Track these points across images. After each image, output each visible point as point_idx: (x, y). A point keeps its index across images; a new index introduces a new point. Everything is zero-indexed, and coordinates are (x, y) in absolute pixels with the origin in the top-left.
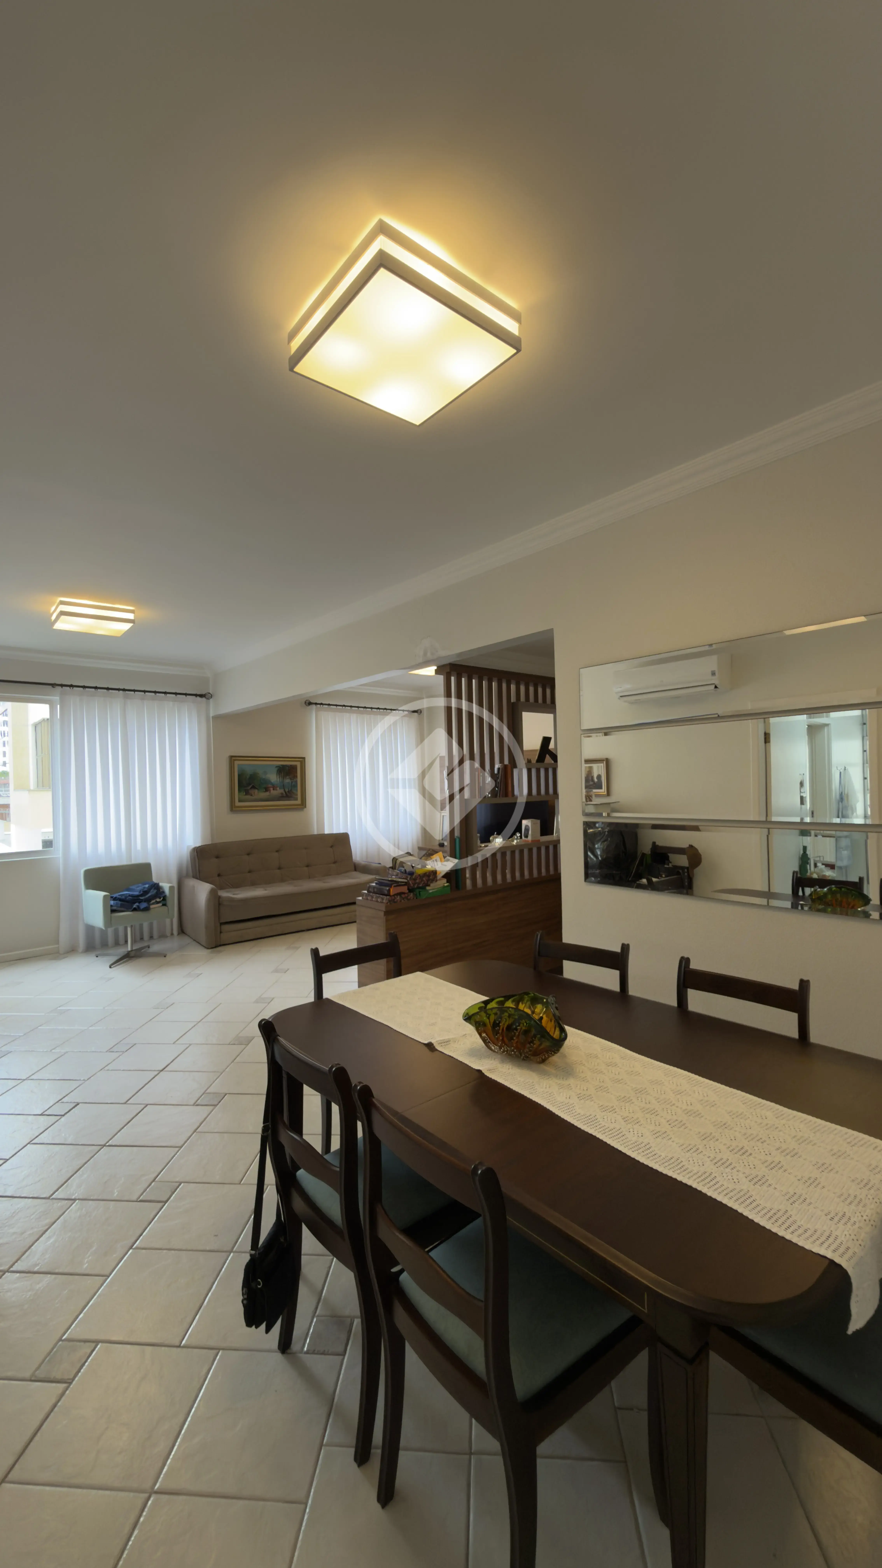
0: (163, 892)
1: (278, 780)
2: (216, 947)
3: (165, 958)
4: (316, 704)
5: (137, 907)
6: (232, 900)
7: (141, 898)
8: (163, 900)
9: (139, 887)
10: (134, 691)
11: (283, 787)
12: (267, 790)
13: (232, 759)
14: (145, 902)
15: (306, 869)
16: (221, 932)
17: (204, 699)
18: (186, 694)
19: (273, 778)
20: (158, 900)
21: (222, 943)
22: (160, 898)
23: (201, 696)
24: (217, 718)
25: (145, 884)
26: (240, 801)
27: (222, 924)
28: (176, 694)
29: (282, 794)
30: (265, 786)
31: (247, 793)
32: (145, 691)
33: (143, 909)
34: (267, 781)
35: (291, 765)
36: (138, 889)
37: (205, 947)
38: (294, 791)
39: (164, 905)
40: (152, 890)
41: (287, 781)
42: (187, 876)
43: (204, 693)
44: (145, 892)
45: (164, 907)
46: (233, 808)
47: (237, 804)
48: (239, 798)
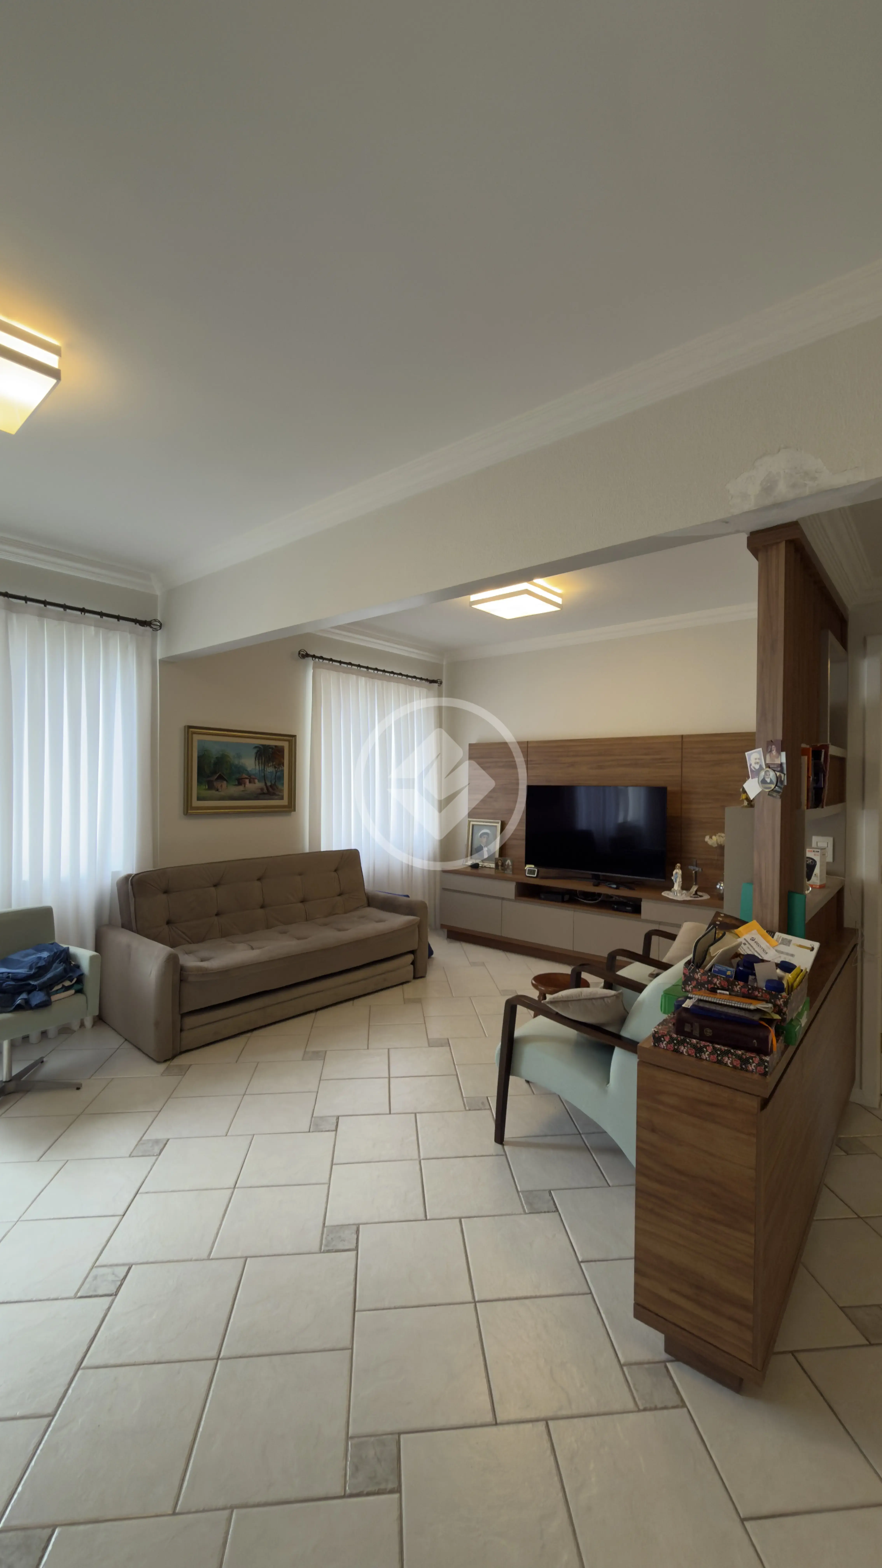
0: (78, 967)
1: (257, 767)
2: (174, 1057)
3: (78, 1091)
4: (314, 656)
5: (23, 1004)
6: (204, 972)
7: (32, 983)
8: (76, 982)
9: (27, 955)
10: (26, 599)
11: (264, 778)
12: (240, 782)
13: (190, 730)
14: (40, 990)
15: (300, 905)
16: (181, 1030)
17: (148, 628)
18: (118, 618)
19: (250, 763)
20: (67, 983)
21: (183, 1049)
22: (71, 981)
23: (143, 623)
24: (169, 663)
25: (41, 951)
26: (199, 799)
27: (183, 1015)
28: (102, 614)
29: (262, 789)
30: (238, 776)
31: (211, 787)
32: (45, 603)
33: (36, 1005)
34: (241, 769)
35: (276, 746)
36: (26, 959)
37: (153, 1059)
38: (280, 787)
39: (80, 991)
40: (54, 965)
41: (270, 769)
42: (111, 924)
43: (148, 620)
44: (41, 970)
45: (80, 998)
46: (188, 810)
47: (196, 803)
48: (198, 794)
